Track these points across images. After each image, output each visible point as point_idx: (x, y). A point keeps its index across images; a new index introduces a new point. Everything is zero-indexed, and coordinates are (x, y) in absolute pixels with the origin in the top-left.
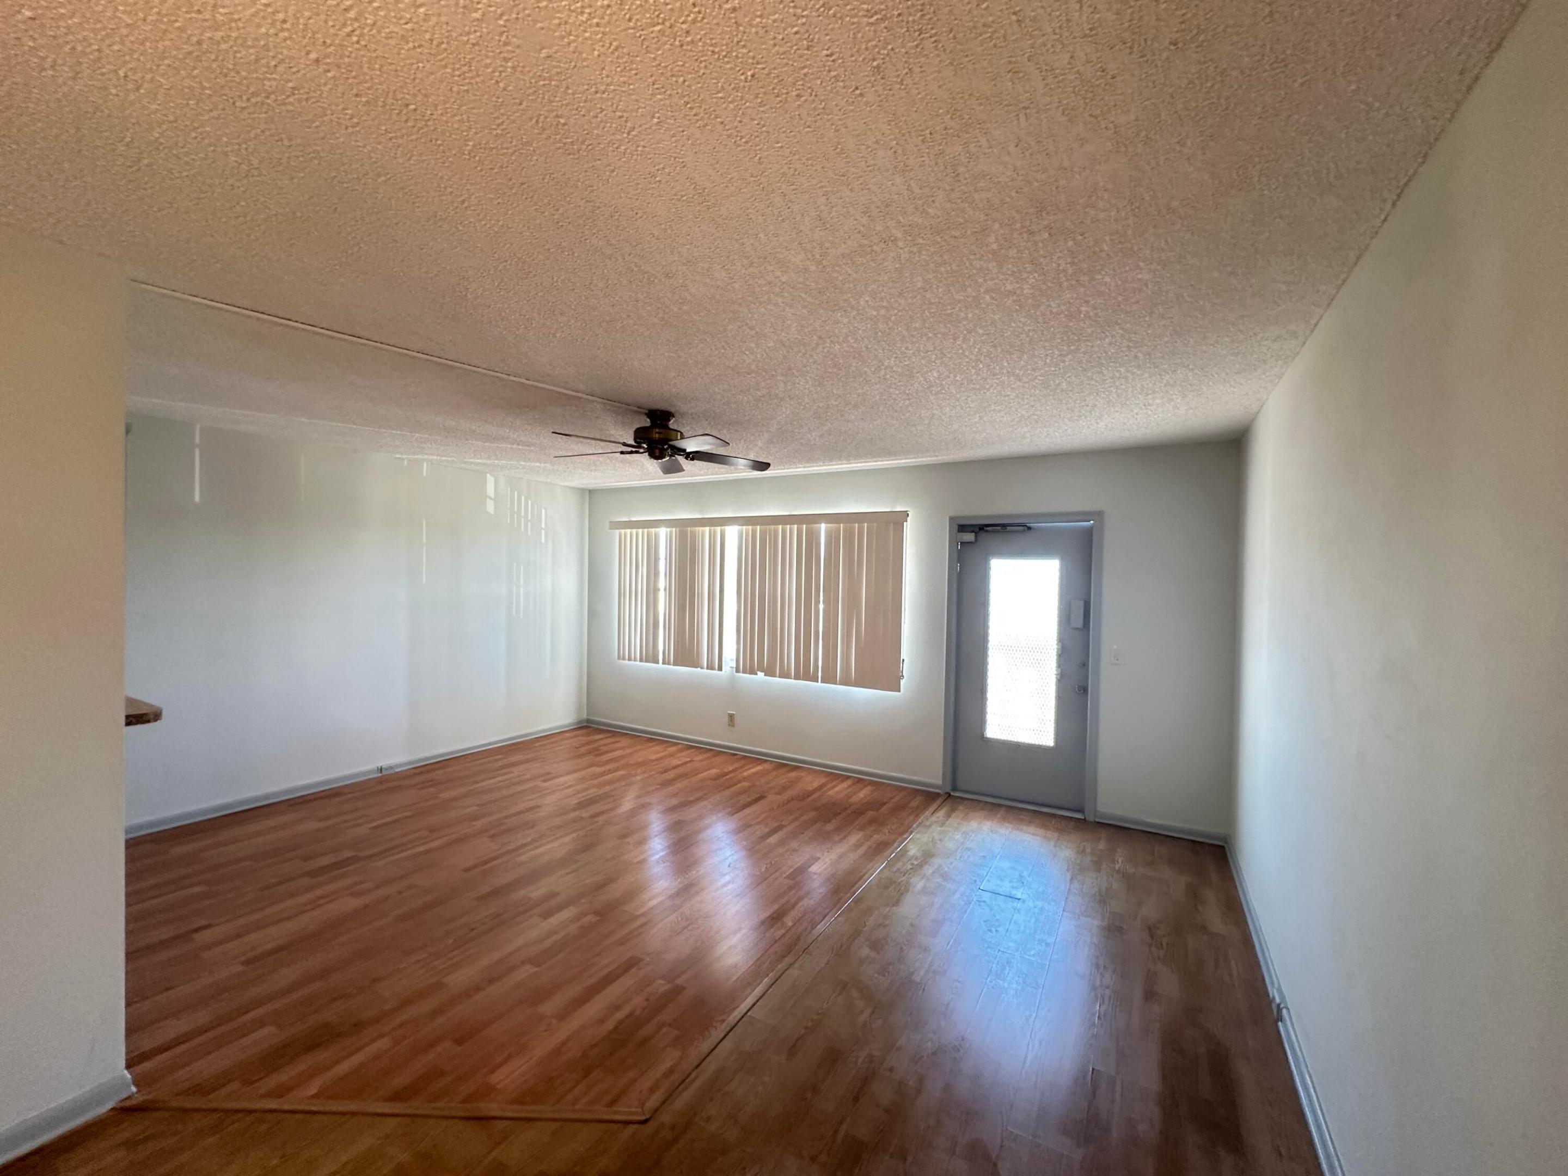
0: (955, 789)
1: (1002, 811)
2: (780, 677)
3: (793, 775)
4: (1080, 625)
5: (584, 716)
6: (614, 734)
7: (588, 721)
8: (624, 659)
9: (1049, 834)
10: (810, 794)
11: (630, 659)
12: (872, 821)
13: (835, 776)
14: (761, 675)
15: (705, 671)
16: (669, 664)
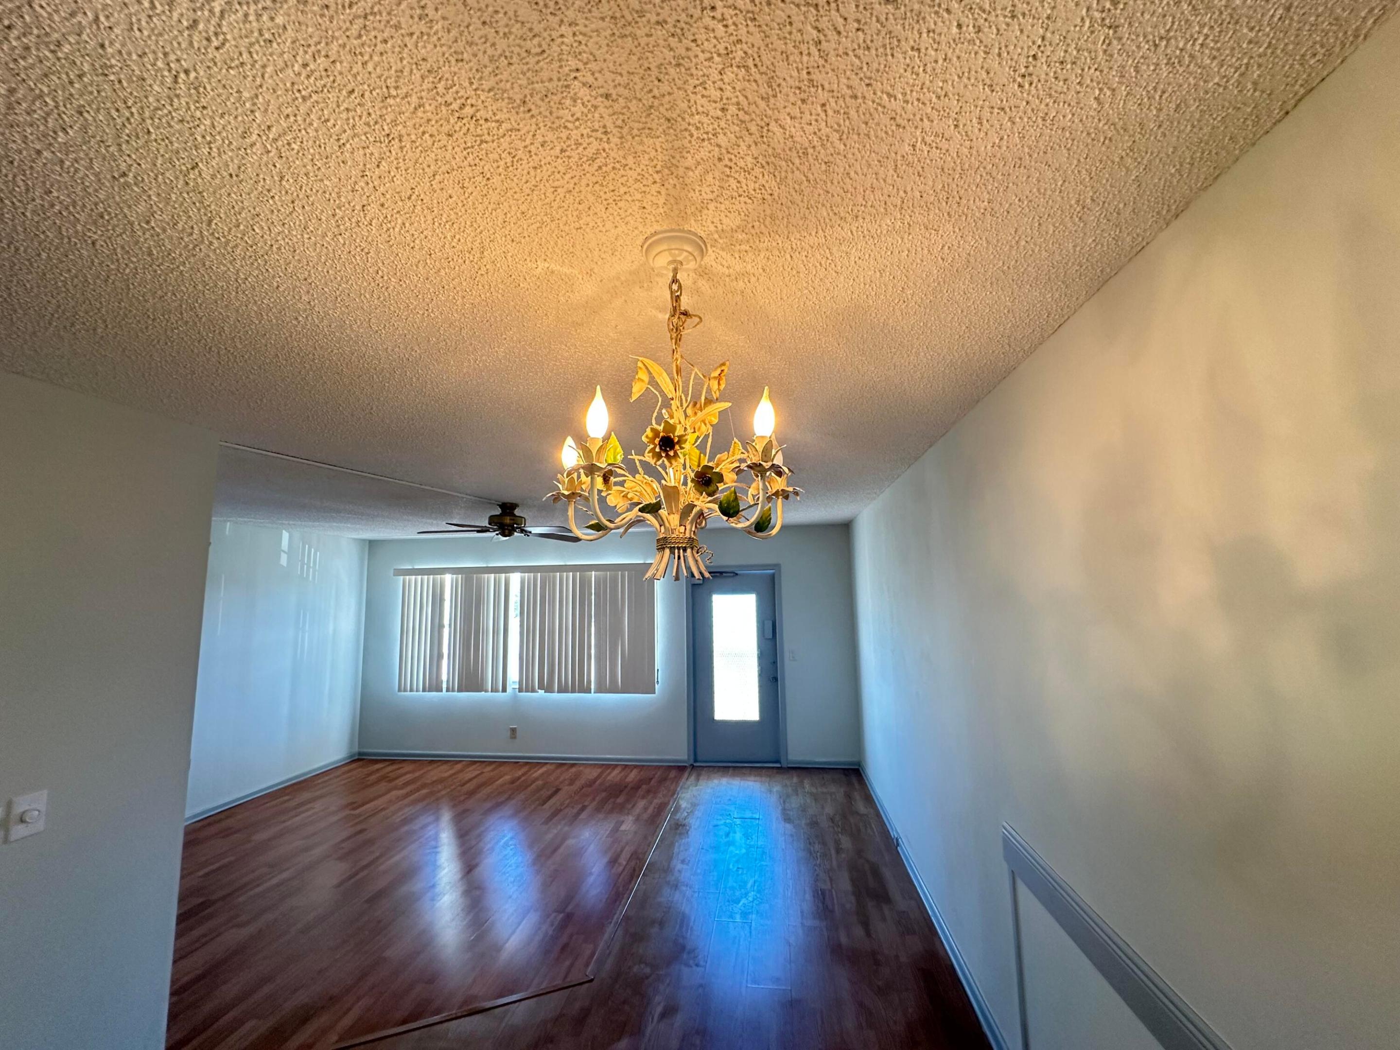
0: (696, 761)
1: (731, 771)
2: (558, 692)
3: (574, 770)
4: (771, 636)
5: (356, 749)
6: (393, 762)
7: (360, 754)
8: (405, 691)
9: (763, 779)
10: (594, 781)
11: (411, 690)
12: (648, 791)
13: (607, 766)
14: (542, 692)
15: (490, 694)
16: (453, 691)
